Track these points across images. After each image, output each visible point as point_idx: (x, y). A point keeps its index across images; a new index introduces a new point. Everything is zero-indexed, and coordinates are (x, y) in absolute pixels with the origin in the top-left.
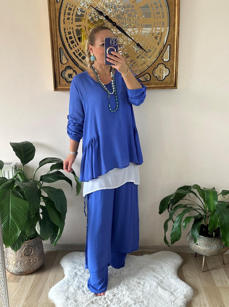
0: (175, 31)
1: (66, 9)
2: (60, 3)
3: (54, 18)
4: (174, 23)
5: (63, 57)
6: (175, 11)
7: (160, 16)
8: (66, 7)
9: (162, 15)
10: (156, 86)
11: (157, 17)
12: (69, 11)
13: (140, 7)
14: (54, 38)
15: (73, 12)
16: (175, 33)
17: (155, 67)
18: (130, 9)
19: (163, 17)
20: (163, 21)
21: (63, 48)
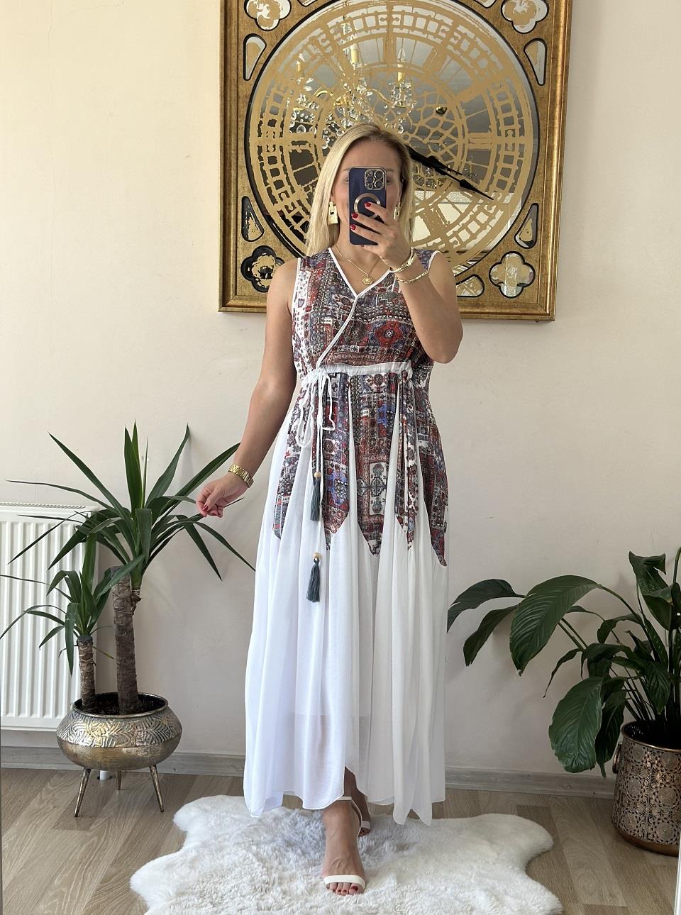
0: (552, 170)
1: (267, 97)
3: (234, 118)
4: (551, 148)
5: (252, 222)
6: (552, 118)
7: (514, 130)
8: (268, 94)
9: (520, 126)
10: (499, 311)
11: (506, 131)
12: (276, 104)
13: (461, 102)
14: (231, 170)
16: (551, 175)
17: (496, 260)
19: (522, 132)
20: (522, 143)
21: (252, 198)
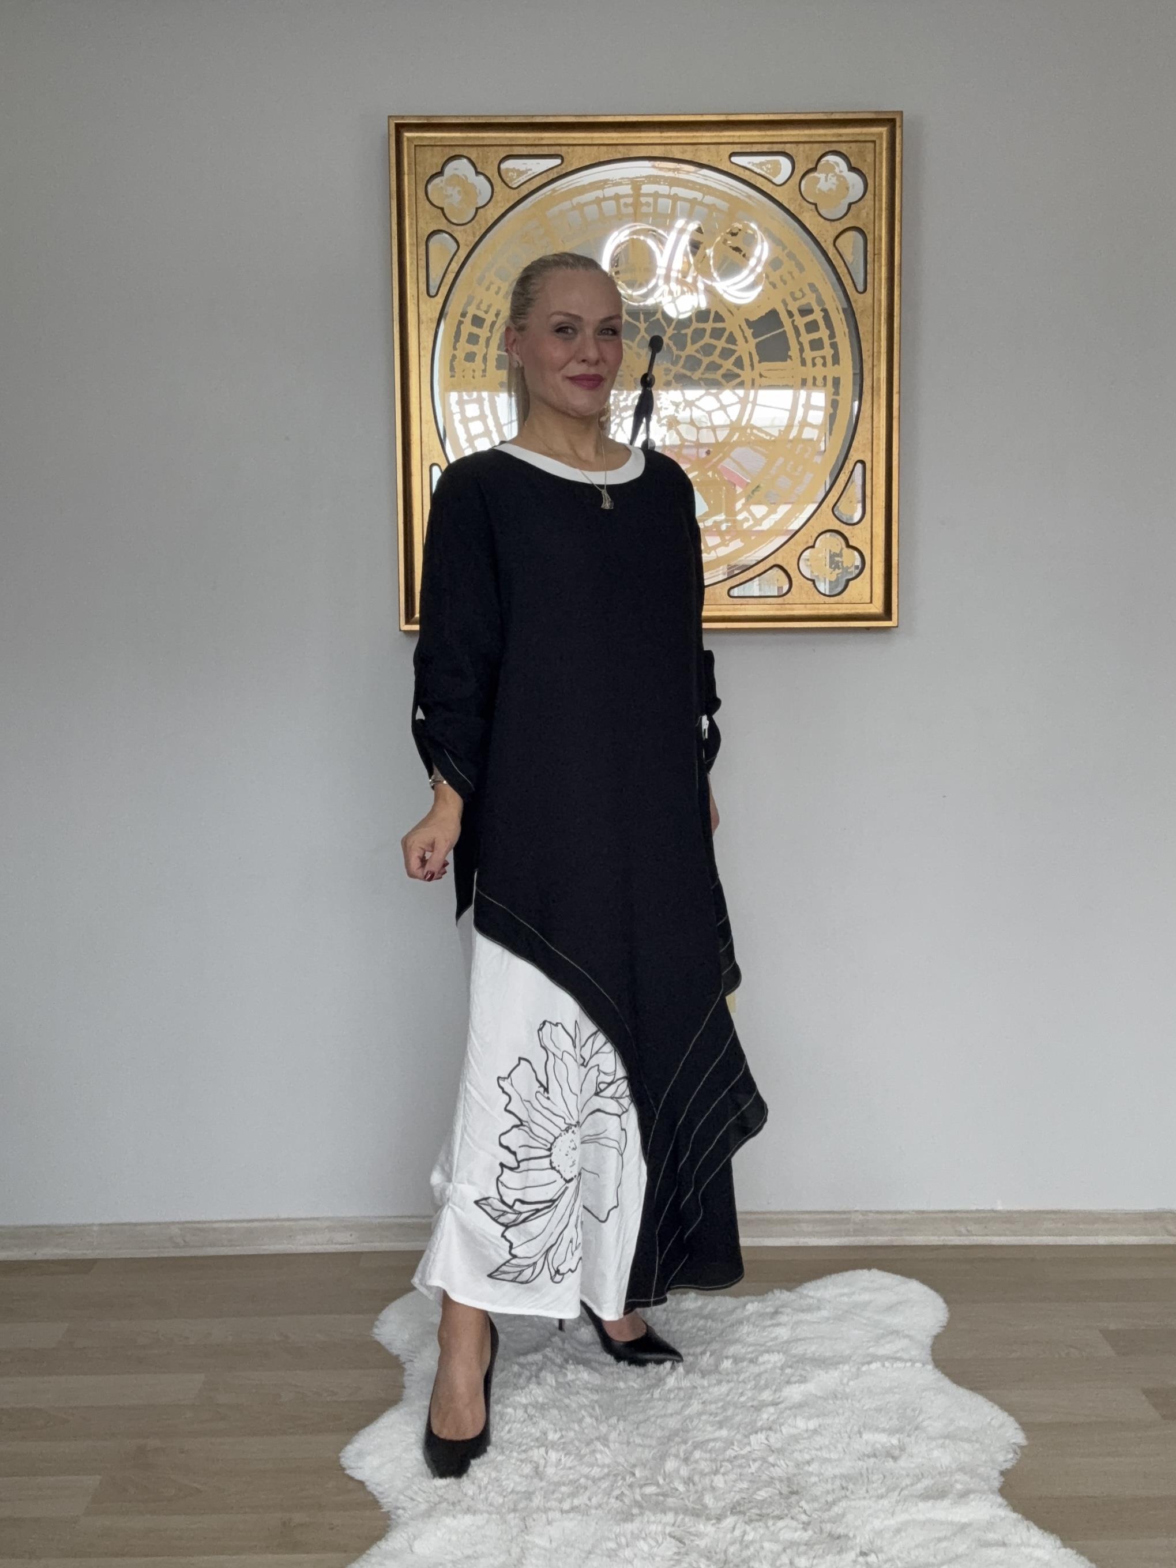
1: (462, 319)
2: (440, 299)
7: (824, 358)
8: (464, 315)
9: (832, 352)
11: (814, 359)
12: (476, 330)
13: (747, 321)
14: (412, 425)
15: (491, 331)
16: (882, 420)
17: (807, 542)
18: (709, 326)
19: (836, 360)
20: (836, 376)
